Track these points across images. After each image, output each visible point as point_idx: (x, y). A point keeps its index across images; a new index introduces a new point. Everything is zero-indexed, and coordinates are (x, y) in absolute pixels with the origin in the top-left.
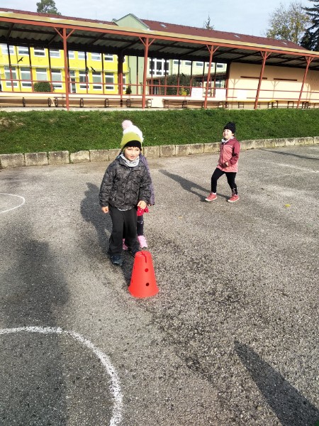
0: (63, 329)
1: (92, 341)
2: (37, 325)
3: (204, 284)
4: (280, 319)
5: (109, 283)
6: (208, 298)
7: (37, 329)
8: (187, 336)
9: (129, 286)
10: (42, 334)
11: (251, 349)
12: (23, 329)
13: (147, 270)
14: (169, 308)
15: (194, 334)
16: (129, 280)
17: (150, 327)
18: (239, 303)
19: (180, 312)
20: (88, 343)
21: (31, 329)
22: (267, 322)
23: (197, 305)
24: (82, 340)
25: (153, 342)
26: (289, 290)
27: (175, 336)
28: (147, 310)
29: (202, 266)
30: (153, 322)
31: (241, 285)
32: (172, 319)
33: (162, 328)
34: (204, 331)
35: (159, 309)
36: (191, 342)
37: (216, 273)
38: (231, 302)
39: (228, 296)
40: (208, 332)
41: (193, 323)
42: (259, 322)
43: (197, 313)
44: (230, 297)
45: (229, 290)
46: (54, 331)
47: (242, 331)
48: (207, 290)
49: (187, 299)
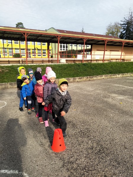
0: (19, 171)
2: (6, 169)
3: (87, 143)
4: (125, 162)
5: (42, 145)
6: (90, 151)
7: (6, 171)
8: (81, 174)
9: (52, 146)
10: (8, 174)
13: (60, 138)
14: (71, 158)
15: (84, 172)
16: (51, 142)
17: (62, 168)
18: (104, 153)
19: (77, 159)
21: (3, 171)
22: (119, 164)
23: (85, 155)
26: (127, 145)
27: (75, 174)
28: (61, 159)
29: (86, 134)
30: (63, 166)
31: (105, 143)
32: (73, 164)
33: (68, 169)
34: (89, 170)
35: (66, 157)
38: (101, 153)
39: (99, 150)
40: (91, 171)
41: (83, 166)
42: (115, 164)
43: (85, 160)
44: (100, 150)
45: (99, 146)
46: (14, 172)
47: (107, 169)
48: (89, 147)
49: (80, 152)
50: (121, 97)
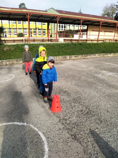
0: (27, 124)
1: (37, 128)
2: (18, 122)
3: (78, 107)
4: (106, 121)
5: (43, 107)
6: (80, 113)
7: (18, 123)
8: (72, 127)
9: (51, 108)
10: (19, 125)
11: (96, 132)
12: (13, 123)
14: (65, 116)
15: (75, 126)
16: (51, 106)
17: (59, 123)
18: (91, 115)
19: (69, 117)
20: (36, 129)
21: (16, 123)
22: (101, 122)
23: (76, 115)
24: (34, 128)
25: (59, 129)
26: (110, 110)
27: (68, 127)
28: (57, 117)
29: (78, 101)
30: (59, 121)
31: (92, 108)
32: (67, 120)
33: (63, 124)
34: (78, 125)
35: (62, 116)
36: (74, 129)
37: (83, 103)
39: (87, 112)
40: (80, 125)
41: (74, 122)
42: (99, 122)
43: (76, 118)
45: (88, 110)
46: (24, 124)
47: (92, 125)
48: (79, 110)
49: (72, 113)
50: (110, 74)
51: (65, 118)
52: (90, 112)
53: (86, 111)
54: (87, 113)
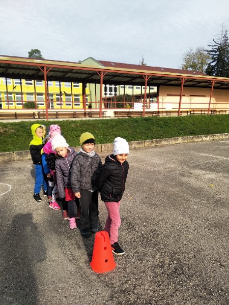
3: (154, 257)
5: (74, 259)
6: (158, 271)
9: (90, 261)
13: (105, 248)
14: (126, 283)
16: (90, 255)
17: (110, 302)
18: (184, 275)
19: (135, 285)
23: (149, 279)
26: (224, 261)
28: (107, 285)
29: (151, 240)
30: (112, 298)
31: (185, 257)
32: (129, 294)
35: (117, 284)
38: (178, 275)
41: (147, 297)
42: (204, 294)
43: (150, 287)
44: (176, 269)
45: (175, 262)
48: (156, 263)
49: (141, 272)
51: (126, 286)
52: (182, 268)
53: (173, 266)
54: (175, 272)
